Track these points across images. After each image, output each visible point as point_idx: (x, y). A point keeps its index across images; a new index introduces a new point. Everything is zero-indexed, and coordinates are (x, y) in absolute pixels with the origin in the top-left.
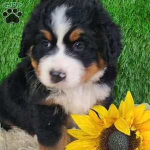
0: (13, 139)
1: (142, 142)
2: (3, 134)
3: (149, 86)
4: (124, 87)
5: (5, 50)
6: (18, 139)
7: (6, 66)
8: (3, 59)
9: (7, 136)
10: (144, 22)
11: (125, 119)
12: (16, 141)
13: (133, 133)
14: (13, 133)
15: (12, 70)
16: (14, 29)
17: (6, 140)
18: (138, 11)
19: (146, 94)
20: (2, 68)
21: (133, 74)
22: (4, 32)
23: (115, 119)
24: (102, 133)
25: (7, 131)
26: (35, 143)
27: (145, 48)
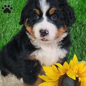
0: (8, 81)
1: (82, 84)
2: (2, 78)
3: (85, 51)
4: (72, 52)
5: (4, 30)
6: (11, 81)
7: (4, 39)
8: (2, 35)
9: (4, 79)
10: (83, 15)
11: (72, 70)
12: (10, 82)
13: (77, 78)
14: (8, 78)
15: (8, 42)
16: (9, 18)
17: (4, 82)
18: (79, 9)
19: (84, 56)
20: (2, 40)
21: (76, 44)
22: (3, 20)
23: (67, 70)
24: (59, 78)
25: (4, 76)
26: (21, 84)
27: (84, 29)
